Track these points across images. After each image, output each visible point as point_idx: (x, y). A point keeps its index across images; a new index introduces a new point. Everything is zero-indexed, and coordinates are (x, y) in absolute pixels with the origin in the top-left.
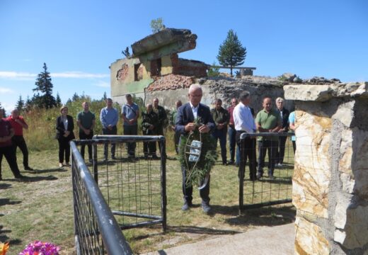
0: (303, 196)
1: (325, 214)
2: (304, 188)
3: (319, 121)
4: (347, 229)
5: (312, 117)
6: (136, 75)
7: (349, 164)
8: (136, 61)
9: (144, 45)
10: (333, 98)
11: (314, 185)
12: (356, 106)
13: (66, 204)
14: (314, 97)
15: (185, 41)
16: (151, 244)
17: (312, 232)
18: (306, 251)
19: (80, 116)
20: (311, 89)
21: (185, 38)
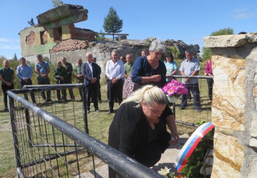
1: (242, 128)
2: (222, 111)
5: (228, 59)
6: (42, 40)
8: (41, 29)
9: (47, 16)
10: (249, 43)
15: (79, 14)
16: (82, 165)
18: (224, 155)
20: (230, 38)
21: (79, 12)
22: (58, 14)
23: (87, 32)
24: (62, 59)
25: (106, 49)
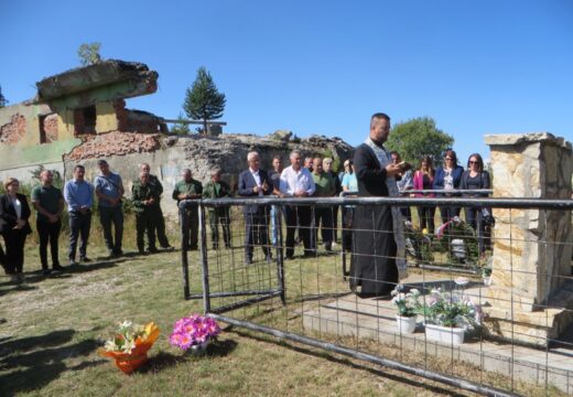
1: (521, 214)
3: (512, 157)
4: (540, 219)
6: (43, 133)
8: (44, 109)
9: (64, 84)
10: (525, 142)
12: (541, 146)
14: (513, 142)
15: (140, 81)
18: (505, 244)
21: (139, 76)
22: (90, 79)
23: (141, 118)
25: (198, 153)
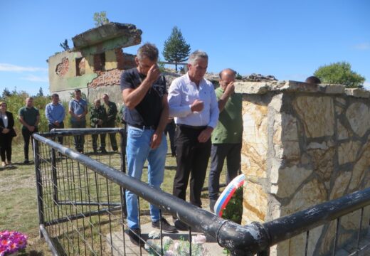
0: (249, 164)
1: (264, 175)
2: (250, 158)
3: (259, 108)
4: (279, 183)
5: (255, 106)
6: (78, 69)
7: (279, 137)
8: (78, 55)
9: (87, 38)
10: (269, 91)
11: (257, 155)
12: (283, 97)
13: (17, 201)
14: (256, 91)
15: (130, 36)
16: (115, 227)
17: (256, 190)
18: (251, 205)
19: (23, 112)
20: (253, 85)
21: (129, 33)
22: (101, 35)
24: (104, 96)
